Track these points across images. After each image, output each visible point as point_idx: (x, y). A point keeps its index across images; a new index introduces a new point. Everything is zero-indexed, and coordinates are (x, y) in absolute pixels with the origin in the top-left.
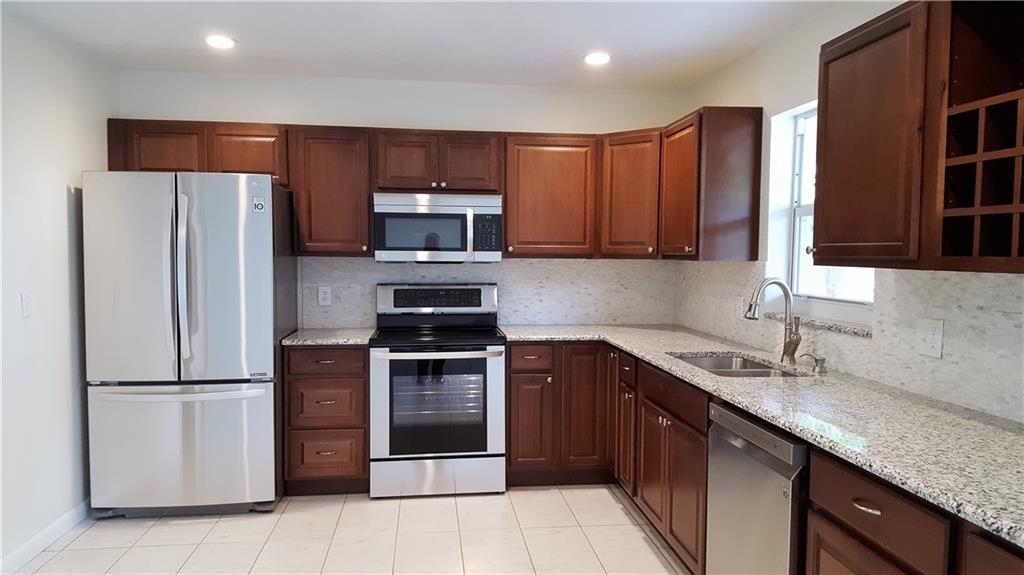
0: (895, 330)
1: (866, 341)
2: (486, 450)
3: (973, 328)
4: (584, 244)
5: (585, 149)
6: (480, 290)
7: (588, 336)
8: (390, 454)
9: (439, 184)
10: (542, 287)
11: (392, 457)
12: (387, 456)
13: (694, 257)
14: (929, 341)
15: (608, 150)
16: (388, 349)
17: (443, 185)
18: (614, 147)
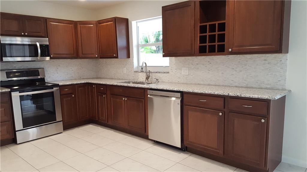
0: (176, 71)
1: (168, 74)
2: (56, 120)
3: (195, 68)
4: (74, 54)
5: (72, 25)
6: (38, 71)
7: (83, 82)
8: (23, 128)
9: (24, 34)
10: (58, 69)
11: (24, 129)
12: (22, 128)
13: (117, 57)
14: (185, 72)
15: (79, 26)
16: (18, 92)
17: (26, 34)
18: (81, 25)
